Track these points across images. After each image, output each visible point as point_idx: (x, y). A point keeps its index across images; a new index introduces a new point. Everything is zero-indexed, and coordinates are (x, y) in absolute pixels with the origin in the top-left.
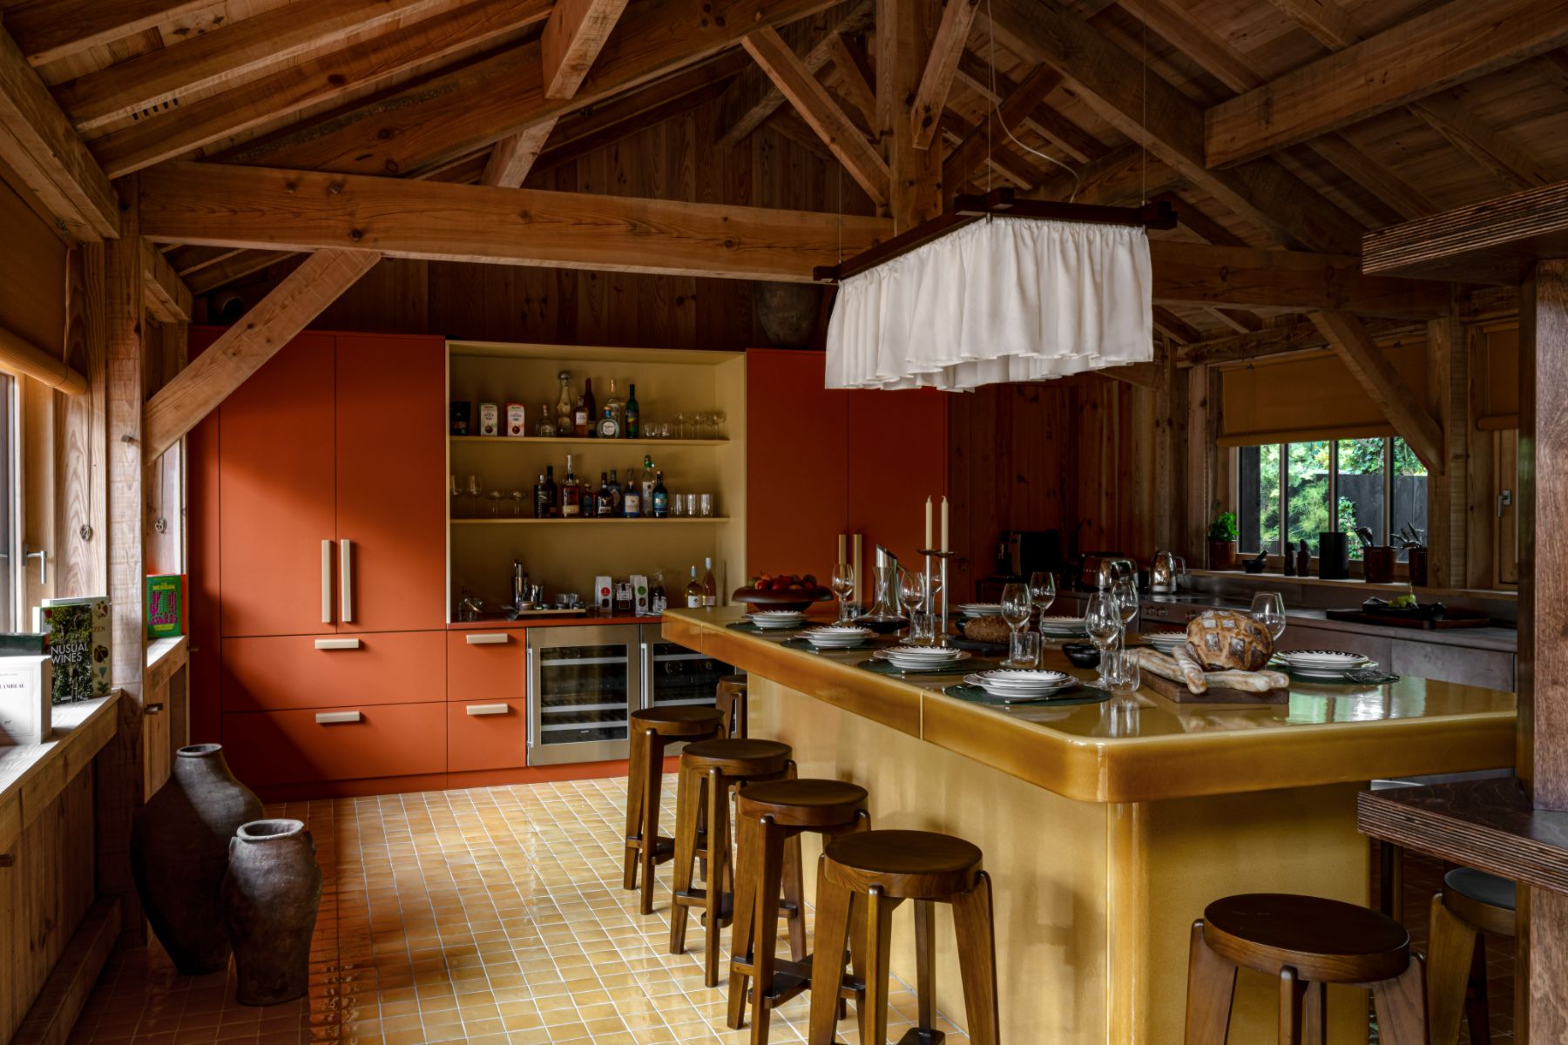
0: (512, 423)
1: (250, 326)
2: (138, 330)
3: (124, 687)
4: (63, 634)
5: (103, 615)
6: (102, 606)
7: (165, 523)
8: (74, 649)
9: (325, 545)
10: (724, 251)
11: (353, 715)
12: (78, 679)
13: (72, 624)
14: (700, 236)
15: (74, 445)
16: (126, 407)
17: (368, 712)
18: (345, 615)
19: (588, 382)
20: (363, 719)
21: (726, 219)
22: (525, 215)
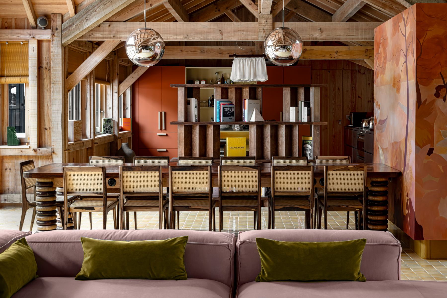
1: (135, 73)
2: (117, 74)
3: (115, 134)
4: (106, 123)
5: (112, 121)
6: (112, 119)
7: (127, 108)
8: (108, 126)
9: (159, 113)
10: (219, 55)
11: (165, 150)
12: (108, 130)
13: (108, 122)
14: (215, 52)
15: (108, 94)
16: (116, 87)
17: (168, 150)
18: (163, 128)
19: (223, 74)
20: (167, 151)
21: (220, 49)
22: (181, 51)
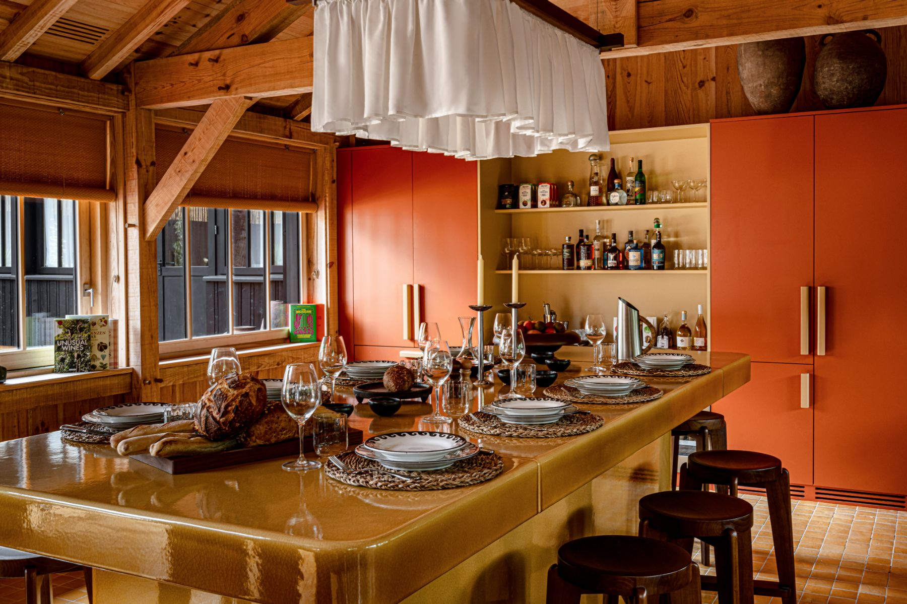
0: (541, 198)
1: (185, 154)
2: (137, 162)
3: (134, 367)
4: (70, 334)
5: (104, 325)
6: (103, 320)
8: (78, 343)
9: (405, 288)
12: (81, 360)
13: (76, 329)
15: (113, 230)
16: (133, 208)
18: (416, 335)
19: (613, 160)
